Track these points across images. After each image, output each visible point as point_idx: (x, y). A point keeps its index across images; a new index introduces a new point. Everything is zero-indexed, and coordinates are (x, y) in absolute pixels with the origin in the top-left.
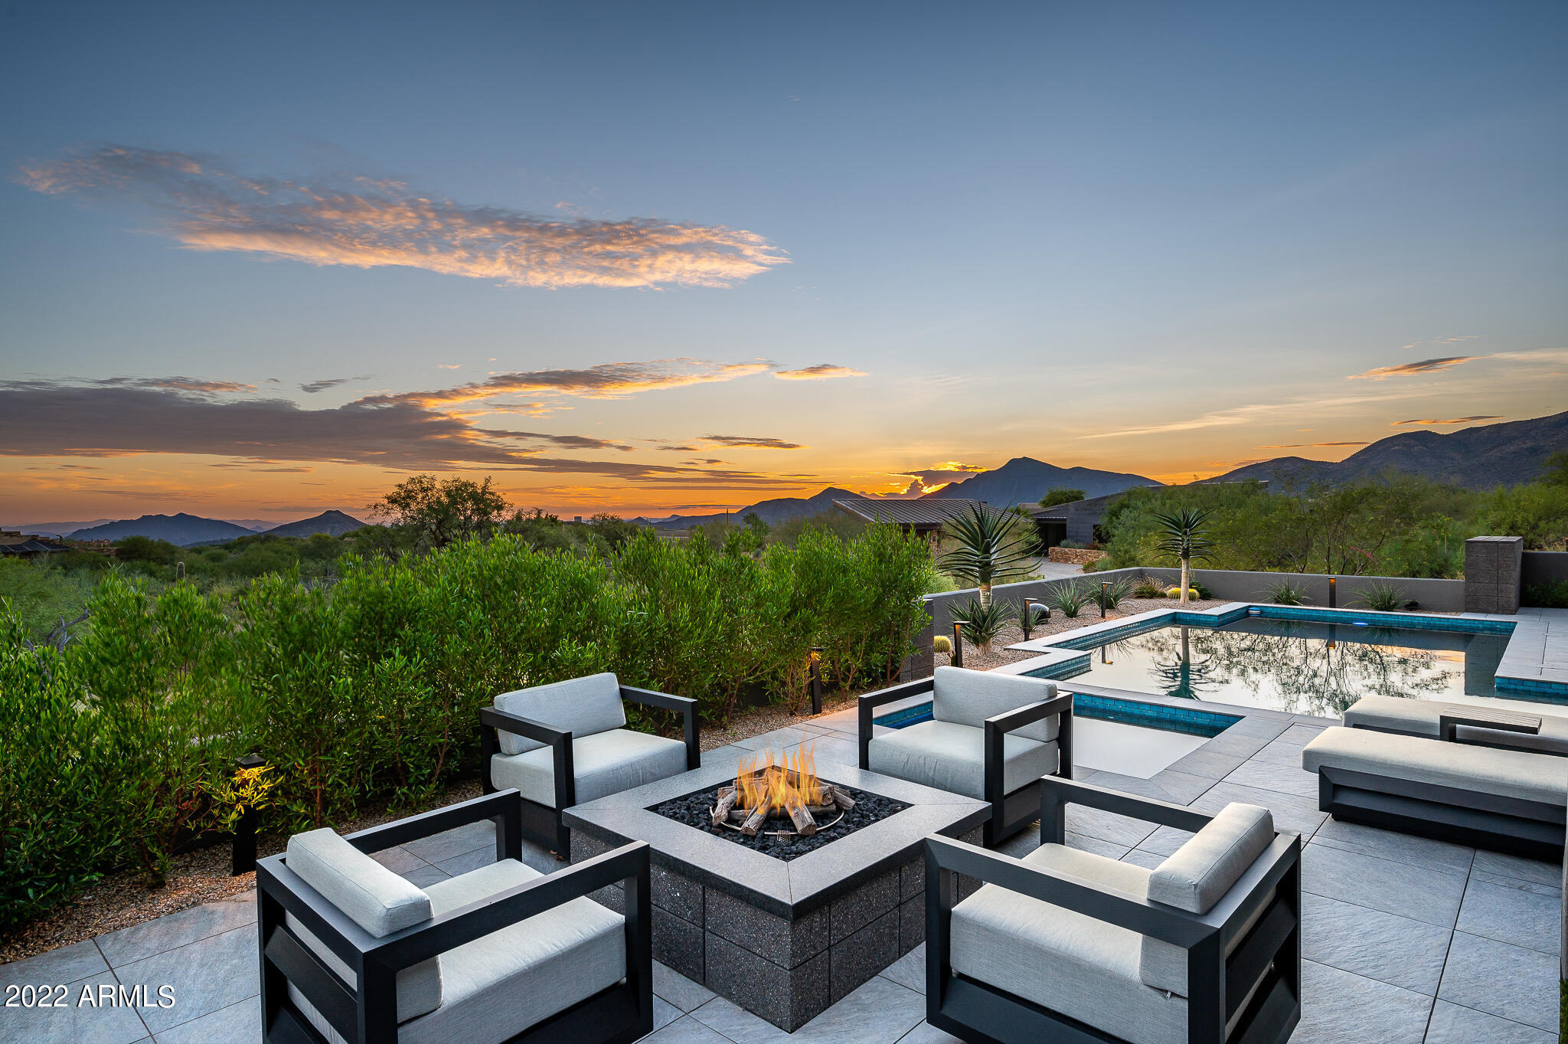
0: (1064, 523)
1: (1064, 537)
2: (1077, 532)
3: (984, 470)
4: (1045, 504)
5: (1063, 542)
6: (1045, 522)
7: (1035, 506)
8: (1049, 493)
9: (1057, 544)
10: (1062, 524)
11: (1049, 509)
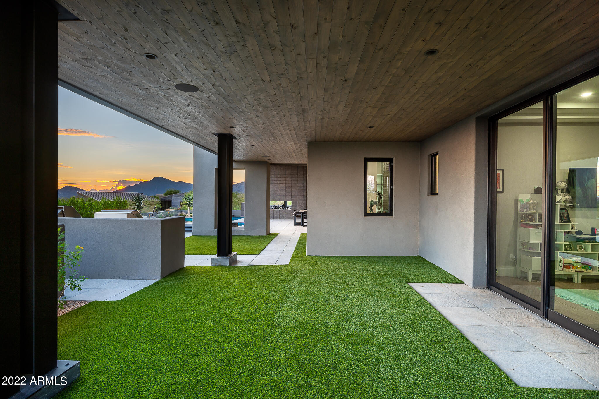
0: (170, 201)
1: (171, 206)
2: (175, 204)
3: (144, 181)
4: (166, 195)
5: (170, 207)
6: (165, 201)
7: (162, 195)
8: (167, 191)
9: (168, 208)
10: (170, 202)
11: (166, 197)
